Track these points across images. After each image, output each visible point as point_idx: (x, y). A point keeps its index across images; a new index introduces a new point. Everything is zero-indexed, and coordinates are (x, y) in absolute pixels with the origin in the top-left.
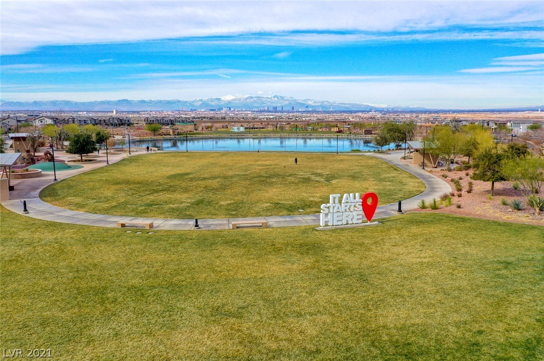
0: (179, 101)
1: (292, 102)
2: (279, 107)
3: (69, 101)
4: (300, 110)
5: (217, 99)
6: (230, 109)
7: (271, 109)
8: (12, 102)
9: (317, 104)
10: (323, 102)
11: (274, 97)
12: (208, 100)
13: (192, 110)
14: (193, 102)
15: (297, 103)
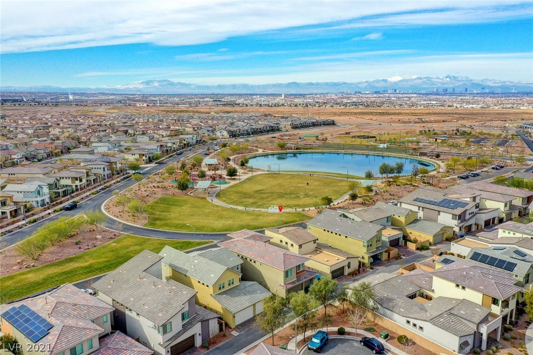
0: (344, 83)
1: (466, 83)
2: (450, 88)
3: (247, 85)
4: (475, 92)
5: (383, 80)
6: (395, 91)
7: (440, 91)
8: (202, 86)
9: (497, 85)
10: (504, 82)
11: (446, 77)
12: (374, 82)
13: (356, 92)
14: (359, 83)
15: (473, 83)
